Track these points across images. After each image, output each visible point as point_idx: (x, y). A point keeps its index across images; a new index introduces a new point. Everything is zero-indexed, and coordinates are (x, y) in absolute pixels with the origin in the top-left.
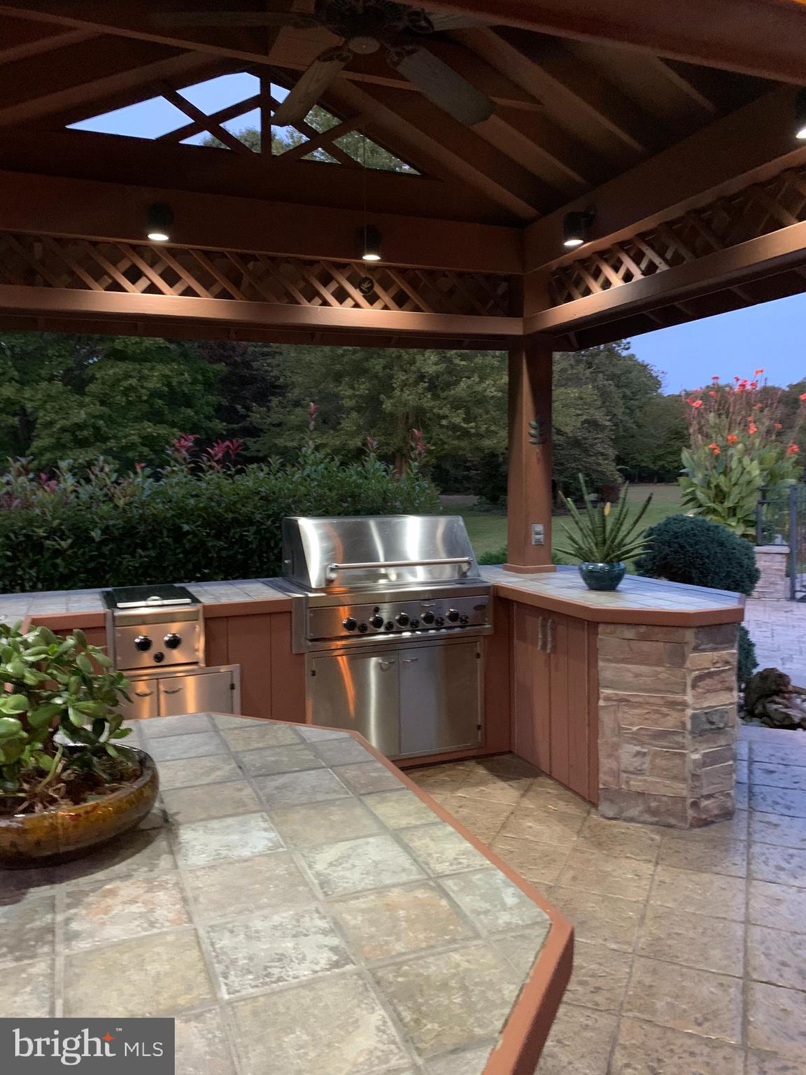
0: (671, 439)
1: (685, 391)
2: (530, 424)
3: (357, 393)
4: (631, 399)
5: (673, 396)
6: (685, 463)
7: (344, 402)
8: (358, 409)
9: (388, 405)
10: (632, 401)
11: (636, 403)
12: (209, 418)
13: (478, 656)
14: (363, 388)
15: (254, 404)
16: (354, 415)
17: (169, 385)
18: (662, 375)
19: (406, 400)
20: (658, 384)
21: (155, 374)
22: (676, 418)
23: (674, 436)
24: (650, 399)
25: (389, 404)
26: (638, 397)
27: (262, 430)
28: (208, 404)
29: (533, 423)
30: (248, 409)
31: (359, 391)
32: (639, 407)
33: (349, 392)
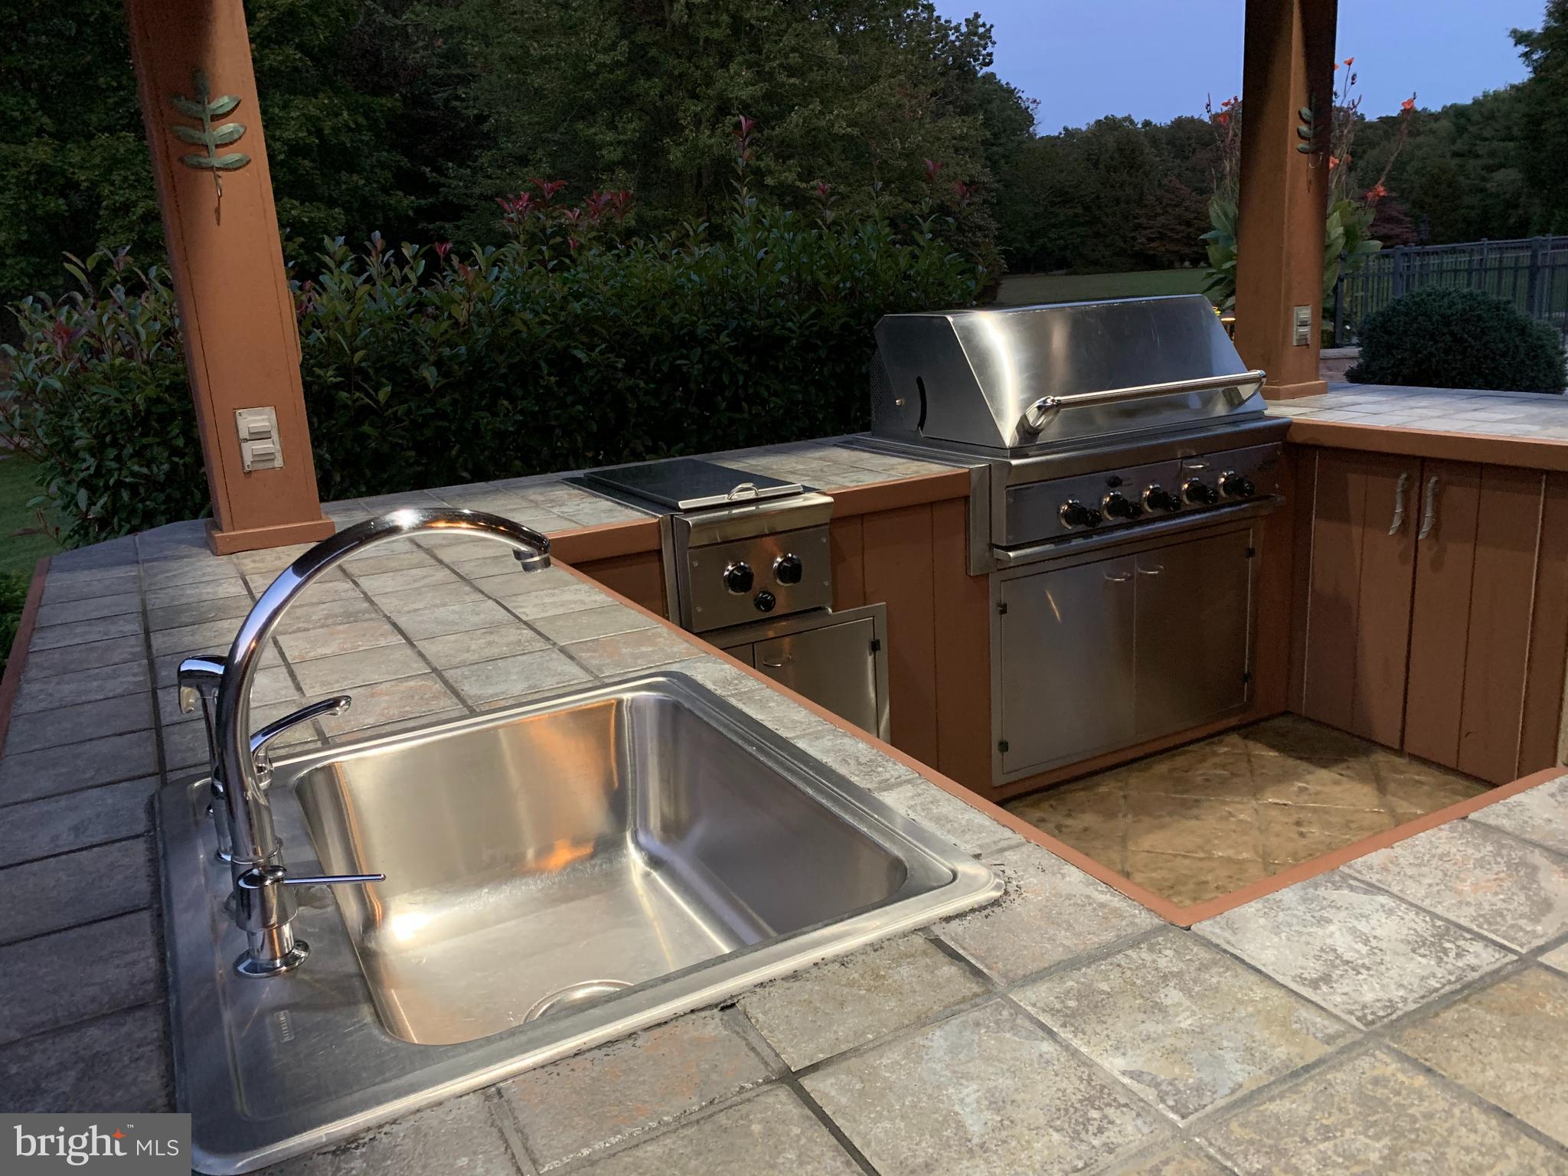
0: (1053, 204)
1: (1066, 129)
2: (1300, 113)
3: (622, 137)
4: (993, 145)
5: (1049, 138)
6: (1215, 223)
7: (604, 152)
8: (625, 163)
9: (676, 156)
10: (995, 148)
11: (1000, 150)
12: (385, 190)
13: (1251, 553)
14: (632, 128)
15: (450, 164)
16: (621, 173)
17: (319, 133)
18: (1034, 105)
19: (706, 146)
20: (1030, 120)
21: (293, 114)
22: (1062, 171)
23: (1060, 199)
24: (1020, 143)
25: (679, 155)
26: (1002, 141)
27: (468, 208)
28: (383, 166)
29: (1305, 111)
30: (440, 171)
31: (625, 133)
32: (1004, 156)
33: (610, 136)
